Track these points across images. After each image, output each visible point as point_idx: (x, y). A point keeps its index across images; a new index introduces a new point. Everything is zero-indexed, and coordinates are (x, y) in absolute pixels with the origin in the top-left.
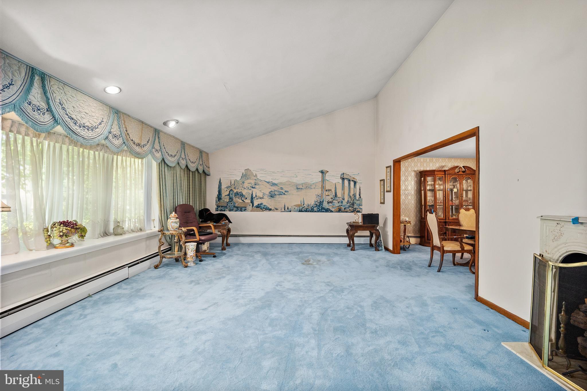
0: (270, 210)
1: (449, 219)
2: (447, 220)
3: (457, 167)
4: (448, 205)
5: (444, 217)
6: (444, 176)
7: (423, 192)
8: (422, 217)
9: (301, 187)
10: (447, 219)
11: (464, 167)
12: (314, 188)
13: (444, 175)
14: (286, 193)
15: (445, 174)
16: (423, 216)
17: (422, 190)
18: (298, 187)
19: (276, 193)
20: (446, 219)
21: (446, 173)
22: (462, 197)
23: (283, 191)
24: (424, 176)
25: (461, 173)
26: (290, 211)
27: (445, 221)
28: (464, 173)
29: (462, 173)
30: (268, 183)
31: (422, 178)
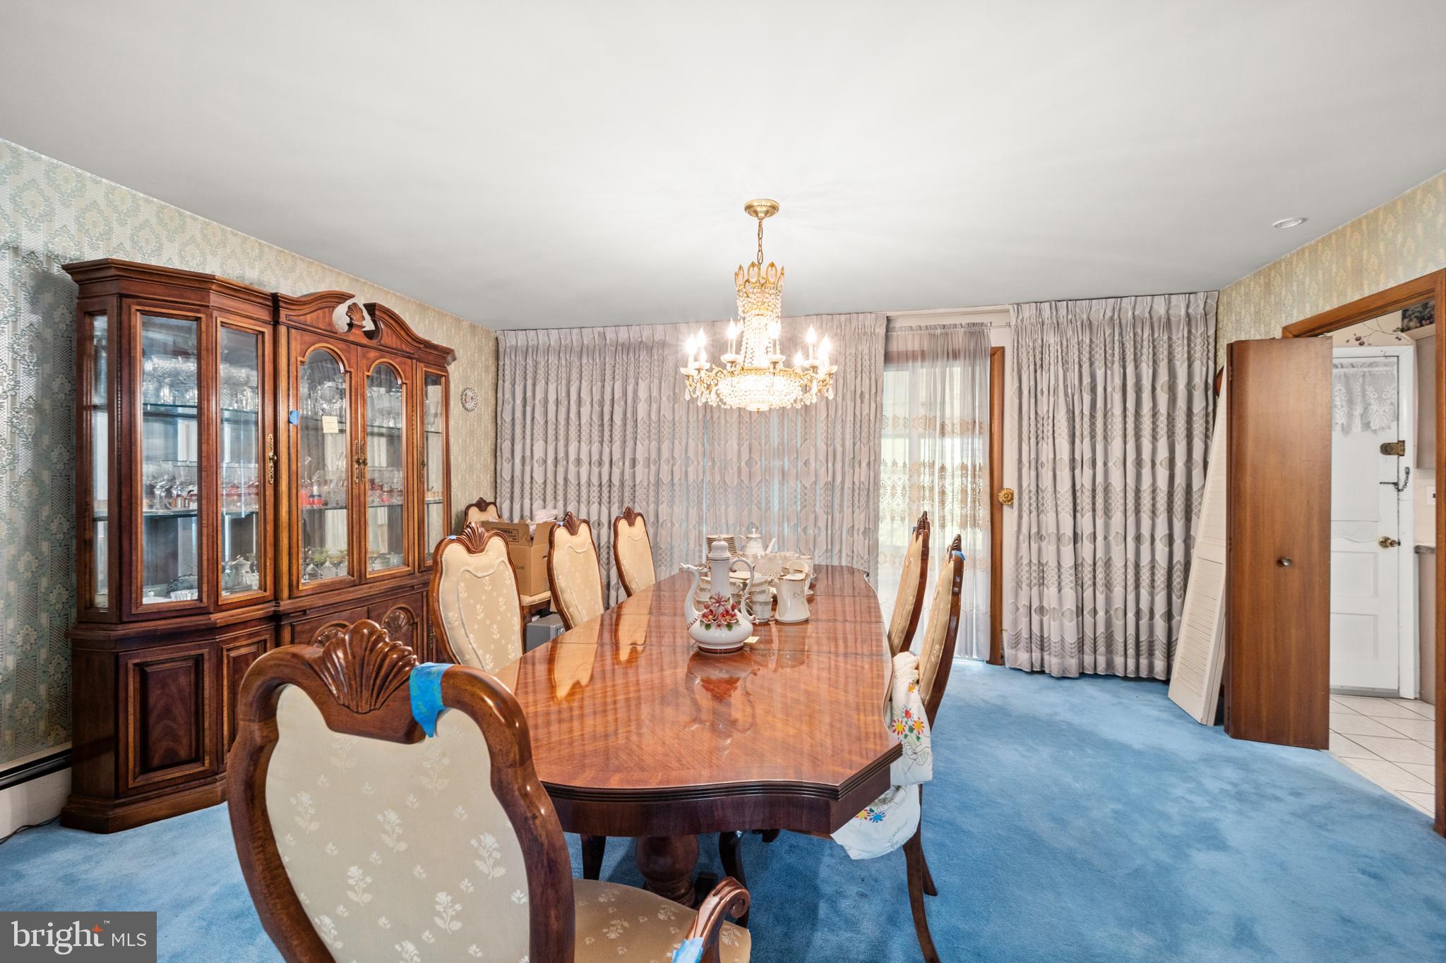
1: (295, 593)
2: (286, 604)
3: (341, 297)
4: (290, 512)
5: (263, 587)
6: (268, 331)
7: (100, 423)
8: (91, 604)
10: (285, 593)
11: (371, 308)
13: (271, 327)
15: (276, 323)
16: (102, 598)
17: (96, 407)
20: (276, 597)
21: (283, 318)
22: (365, 463)
24: (114, 301)
25: (357, 336)
27: (270, 608)
28: (373, 343)
29: (365, 341)
31: (92, 315)
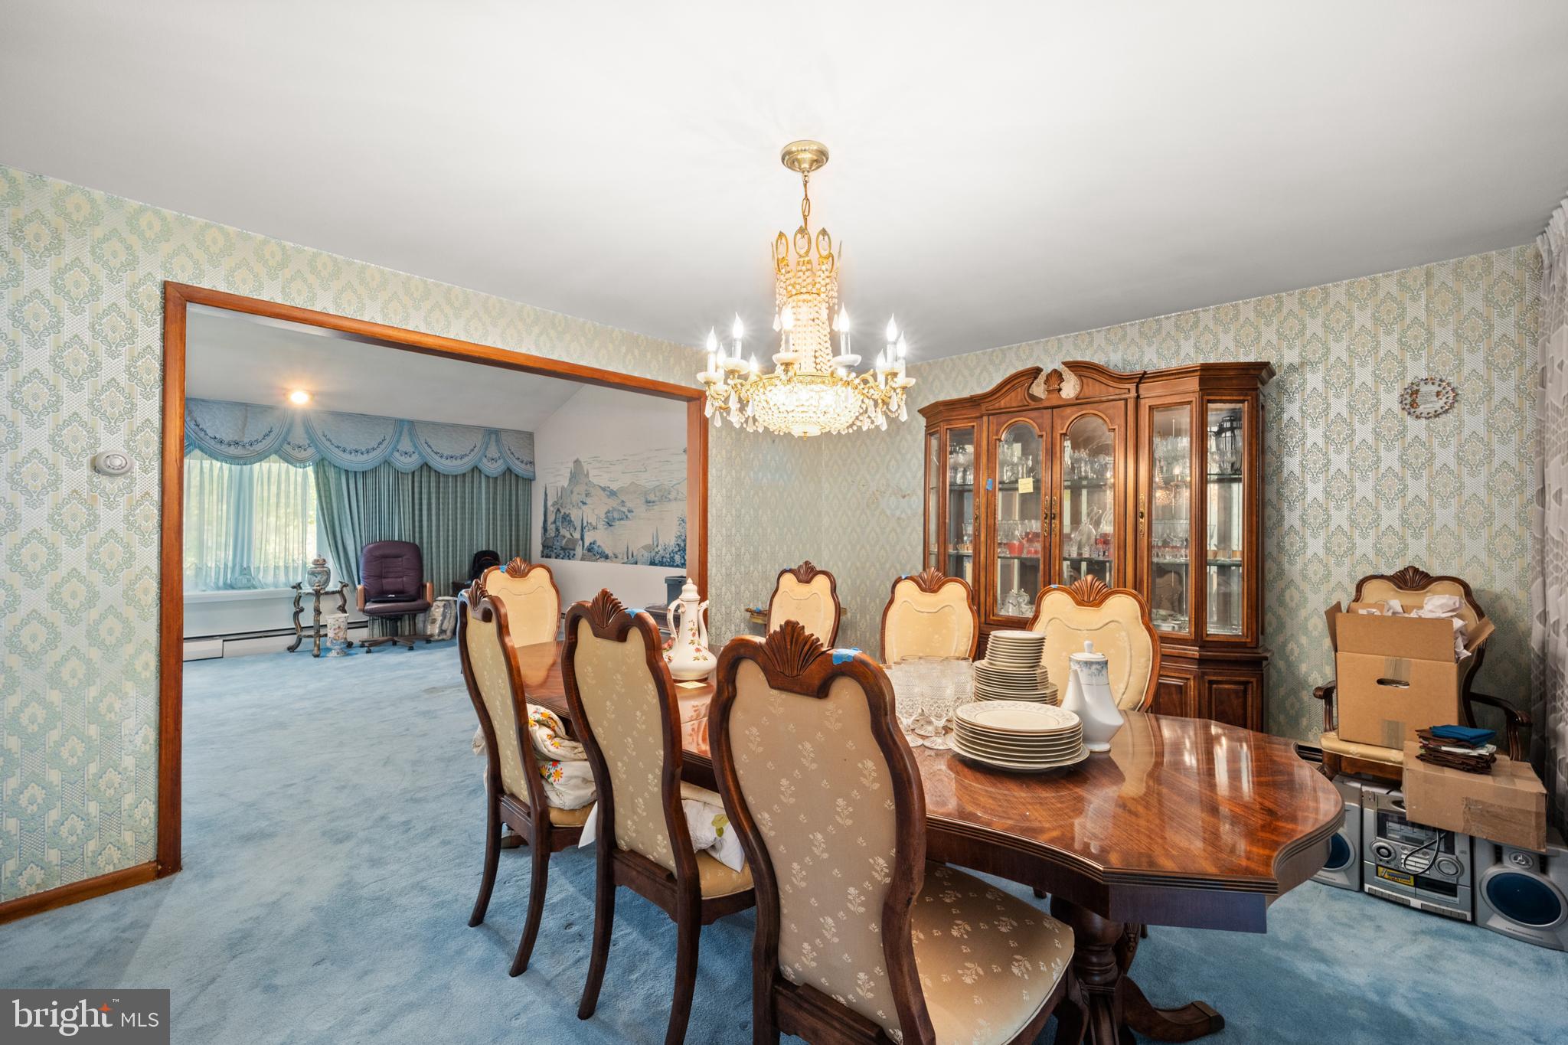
0: (607, 557)
9: (651, 497)
12: (676, 499)
13: (979, 420)
14: (629, 515)
18: (649, 499)
19: (616, 515)
23: (625, 510)
26: (636, 563)
30: (604, 489)
